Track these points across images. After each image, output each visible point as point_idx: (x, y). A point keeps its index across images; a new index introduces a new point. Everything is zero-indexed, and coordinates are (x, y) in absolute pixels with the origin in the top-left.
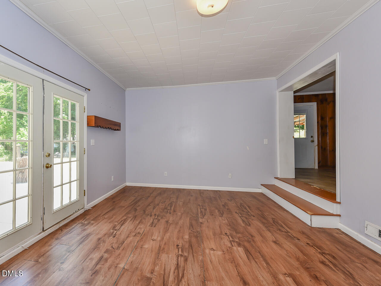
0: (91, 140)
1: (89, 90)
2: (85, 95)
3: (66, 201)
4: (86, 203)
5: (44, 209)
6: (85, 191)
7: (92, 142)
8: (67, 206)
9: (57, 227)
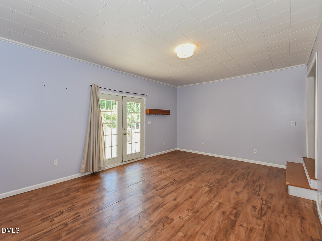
0: (149, 122)
1: (147, 95)
2: (145, 98)
3: (134, 152)
4: (145, 155)
5: (123, 152)
6: (144, 148)
7: (149, 123)
8: (134, 154)
9: (129, 162)
